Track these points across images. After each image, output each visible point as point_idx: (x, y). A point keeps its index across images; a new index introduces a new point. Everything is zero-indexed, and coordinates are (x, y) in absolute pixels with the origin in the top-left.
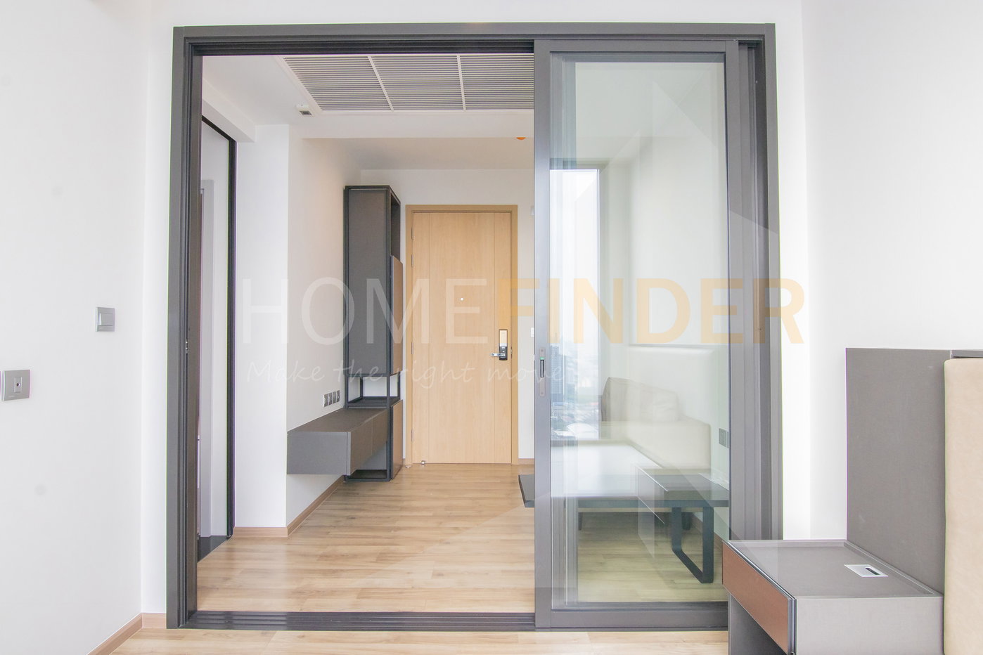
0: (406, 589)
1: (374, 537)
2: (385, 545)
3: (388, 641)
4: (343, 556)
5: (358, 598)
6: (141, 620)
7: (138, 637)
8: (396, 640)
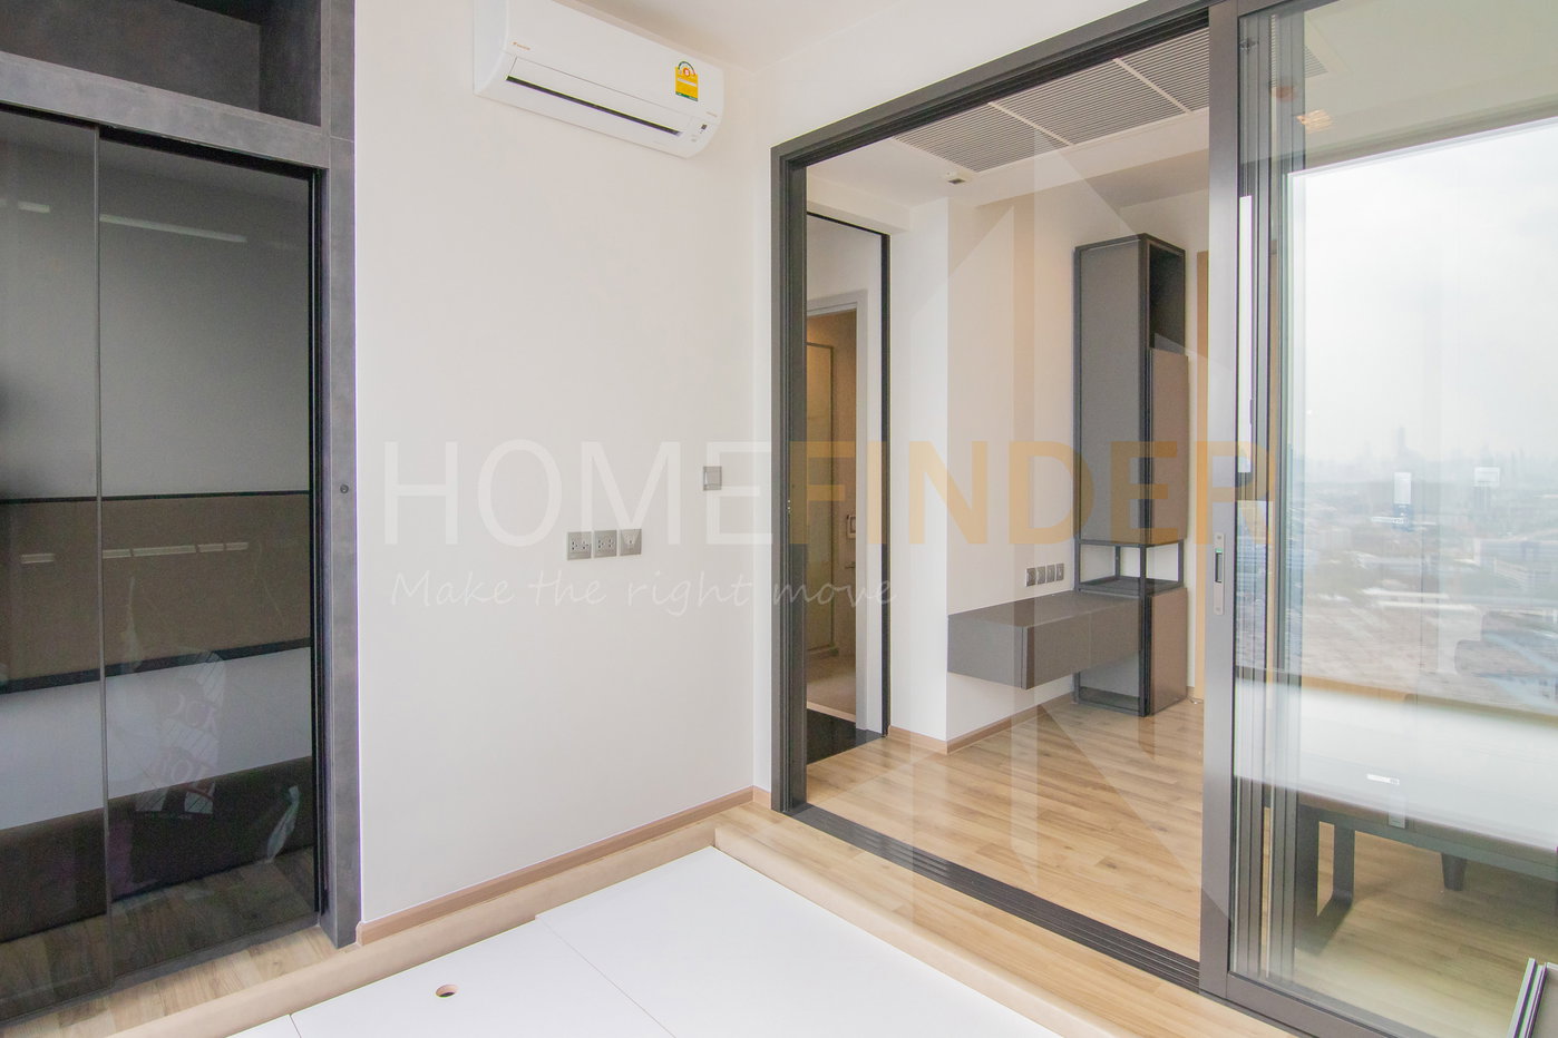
0: (1046, 864)
1: (1057, 788)
2: (1066, 802)
3: (975, 912)
4: (997, 797)
5: (978, 852)
6: (752, 792)
7: (745, 808)
8: (986, 916)
